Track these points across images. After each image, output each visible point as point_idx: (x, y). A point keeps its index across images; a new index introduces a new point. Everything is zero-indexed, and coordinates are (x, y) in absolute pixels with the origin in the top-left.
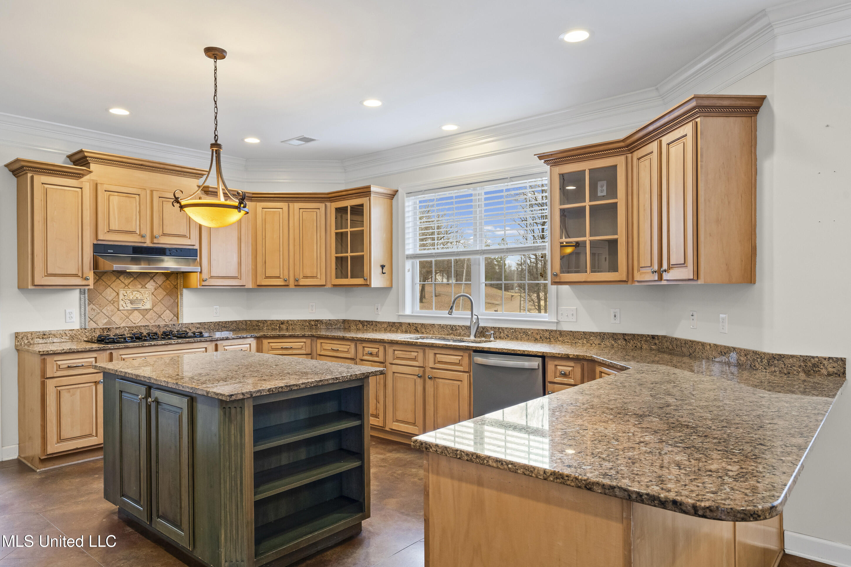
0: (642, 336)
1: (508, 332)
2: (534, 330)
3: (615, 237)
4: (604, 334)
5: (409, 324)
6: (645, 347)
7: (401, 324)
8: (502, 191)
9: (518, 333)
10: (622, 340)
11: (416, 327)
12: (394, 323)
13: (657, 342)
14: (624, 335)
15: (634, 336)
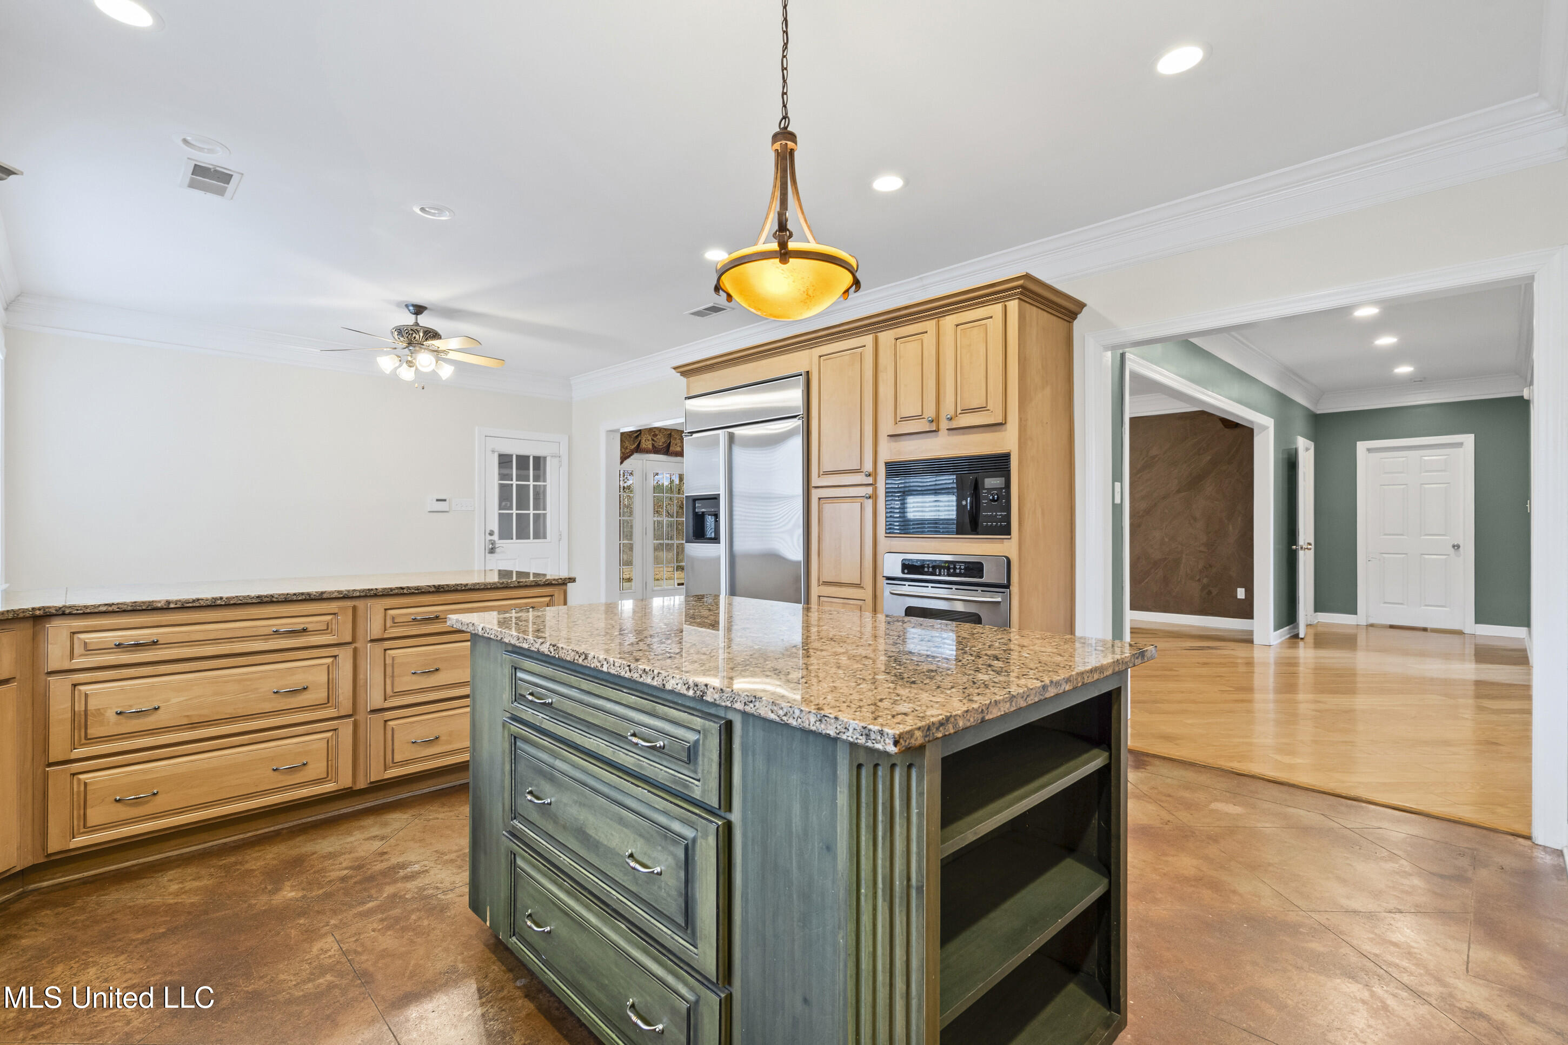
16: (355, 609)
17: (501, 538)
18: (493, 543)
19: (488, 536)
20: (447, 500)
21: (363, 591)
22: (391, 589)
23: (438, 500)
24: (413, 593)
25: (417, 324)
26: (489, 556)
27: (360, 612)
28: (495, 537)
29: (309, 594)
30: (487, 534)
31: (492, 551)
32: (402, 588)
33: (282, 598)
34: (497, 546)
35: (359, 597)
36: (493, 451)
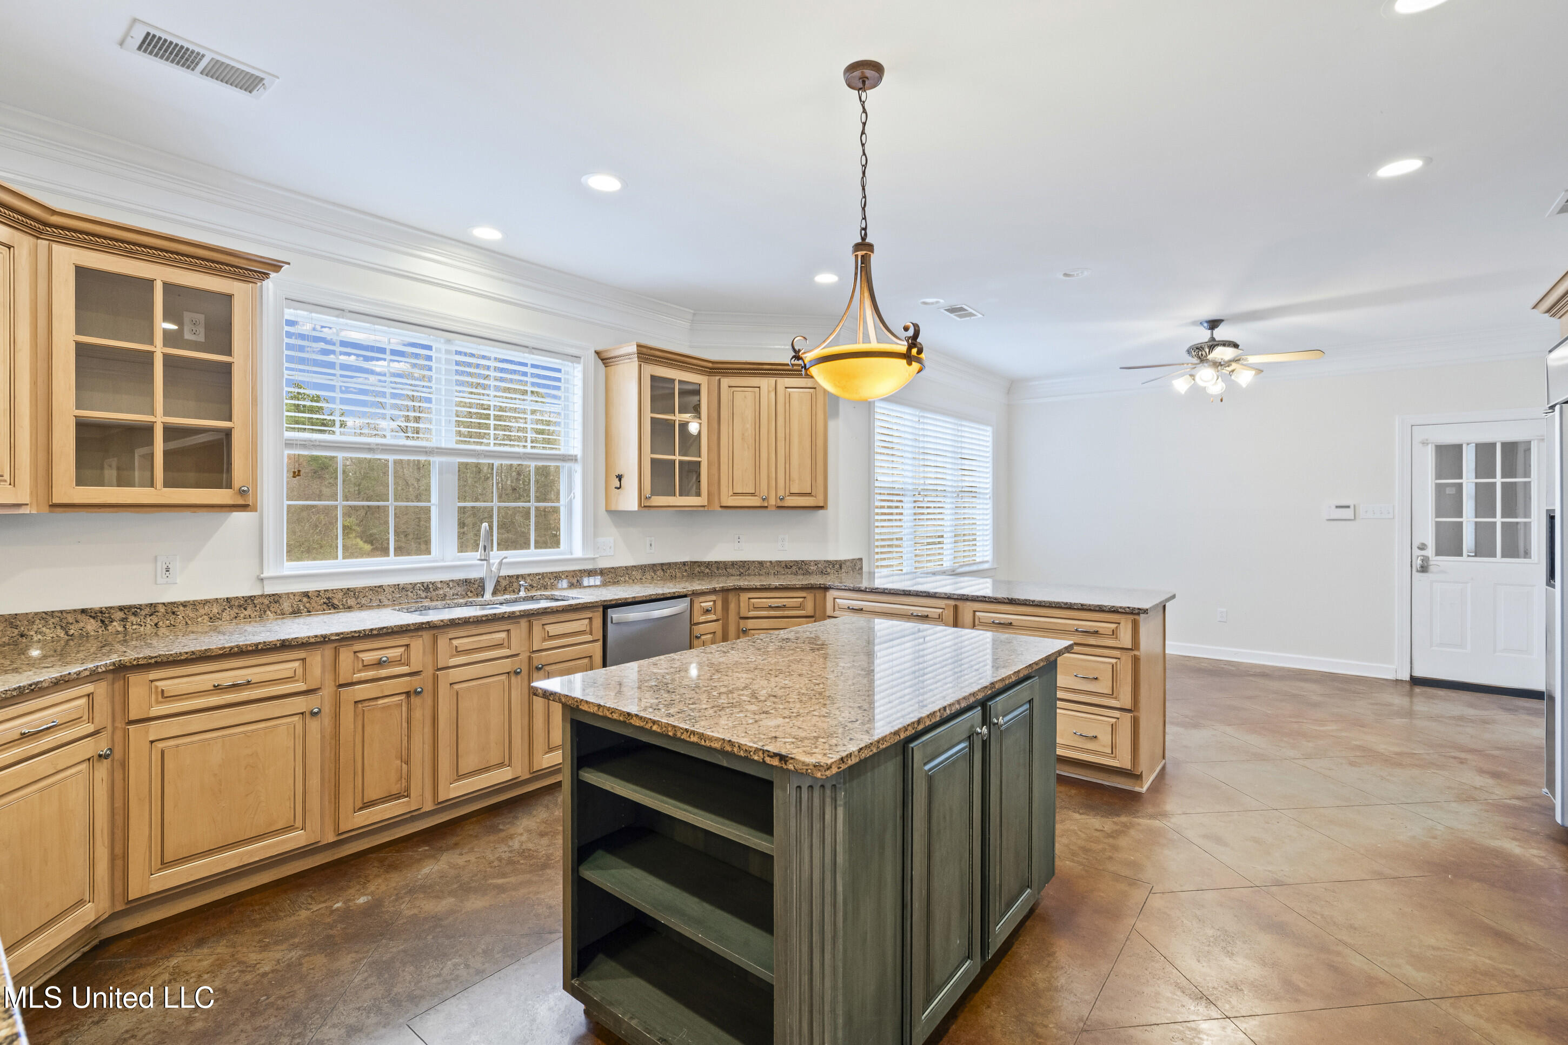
0: (676, 564)
1: (532, 580)
2: (570, 572)
3: (699, 459)
4: (645, 566)
5: (306, 594)
6: (678, 575)
7: (275, 599)
8: (525, 365)
9: (547, 579)
10: (660, 571)
11: (328, 598)
12: (252, 598)
13: (687, 568)
14: (662, 564)
15: (669, 565)
16: (956, 607)
17: (1439, 553)
18: (1425, 559)
19: (1417, 552)
20: (1352, 507)
21: (959, 595)
22: (978, 597)
23: (1337, 507)
24: (992, 602)
25: (1213, 339)
26: (1417, 576)
27: (960, 610)
28: (1430, 552)
29: (929, 593)
30: (1415, 547)
31: (1424, 569)
32: (985, 597)
33: (915, 593)
34: (1431, 563)
35: (957, 599)
36: (1425, 443)
